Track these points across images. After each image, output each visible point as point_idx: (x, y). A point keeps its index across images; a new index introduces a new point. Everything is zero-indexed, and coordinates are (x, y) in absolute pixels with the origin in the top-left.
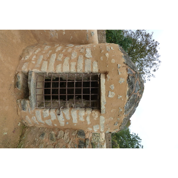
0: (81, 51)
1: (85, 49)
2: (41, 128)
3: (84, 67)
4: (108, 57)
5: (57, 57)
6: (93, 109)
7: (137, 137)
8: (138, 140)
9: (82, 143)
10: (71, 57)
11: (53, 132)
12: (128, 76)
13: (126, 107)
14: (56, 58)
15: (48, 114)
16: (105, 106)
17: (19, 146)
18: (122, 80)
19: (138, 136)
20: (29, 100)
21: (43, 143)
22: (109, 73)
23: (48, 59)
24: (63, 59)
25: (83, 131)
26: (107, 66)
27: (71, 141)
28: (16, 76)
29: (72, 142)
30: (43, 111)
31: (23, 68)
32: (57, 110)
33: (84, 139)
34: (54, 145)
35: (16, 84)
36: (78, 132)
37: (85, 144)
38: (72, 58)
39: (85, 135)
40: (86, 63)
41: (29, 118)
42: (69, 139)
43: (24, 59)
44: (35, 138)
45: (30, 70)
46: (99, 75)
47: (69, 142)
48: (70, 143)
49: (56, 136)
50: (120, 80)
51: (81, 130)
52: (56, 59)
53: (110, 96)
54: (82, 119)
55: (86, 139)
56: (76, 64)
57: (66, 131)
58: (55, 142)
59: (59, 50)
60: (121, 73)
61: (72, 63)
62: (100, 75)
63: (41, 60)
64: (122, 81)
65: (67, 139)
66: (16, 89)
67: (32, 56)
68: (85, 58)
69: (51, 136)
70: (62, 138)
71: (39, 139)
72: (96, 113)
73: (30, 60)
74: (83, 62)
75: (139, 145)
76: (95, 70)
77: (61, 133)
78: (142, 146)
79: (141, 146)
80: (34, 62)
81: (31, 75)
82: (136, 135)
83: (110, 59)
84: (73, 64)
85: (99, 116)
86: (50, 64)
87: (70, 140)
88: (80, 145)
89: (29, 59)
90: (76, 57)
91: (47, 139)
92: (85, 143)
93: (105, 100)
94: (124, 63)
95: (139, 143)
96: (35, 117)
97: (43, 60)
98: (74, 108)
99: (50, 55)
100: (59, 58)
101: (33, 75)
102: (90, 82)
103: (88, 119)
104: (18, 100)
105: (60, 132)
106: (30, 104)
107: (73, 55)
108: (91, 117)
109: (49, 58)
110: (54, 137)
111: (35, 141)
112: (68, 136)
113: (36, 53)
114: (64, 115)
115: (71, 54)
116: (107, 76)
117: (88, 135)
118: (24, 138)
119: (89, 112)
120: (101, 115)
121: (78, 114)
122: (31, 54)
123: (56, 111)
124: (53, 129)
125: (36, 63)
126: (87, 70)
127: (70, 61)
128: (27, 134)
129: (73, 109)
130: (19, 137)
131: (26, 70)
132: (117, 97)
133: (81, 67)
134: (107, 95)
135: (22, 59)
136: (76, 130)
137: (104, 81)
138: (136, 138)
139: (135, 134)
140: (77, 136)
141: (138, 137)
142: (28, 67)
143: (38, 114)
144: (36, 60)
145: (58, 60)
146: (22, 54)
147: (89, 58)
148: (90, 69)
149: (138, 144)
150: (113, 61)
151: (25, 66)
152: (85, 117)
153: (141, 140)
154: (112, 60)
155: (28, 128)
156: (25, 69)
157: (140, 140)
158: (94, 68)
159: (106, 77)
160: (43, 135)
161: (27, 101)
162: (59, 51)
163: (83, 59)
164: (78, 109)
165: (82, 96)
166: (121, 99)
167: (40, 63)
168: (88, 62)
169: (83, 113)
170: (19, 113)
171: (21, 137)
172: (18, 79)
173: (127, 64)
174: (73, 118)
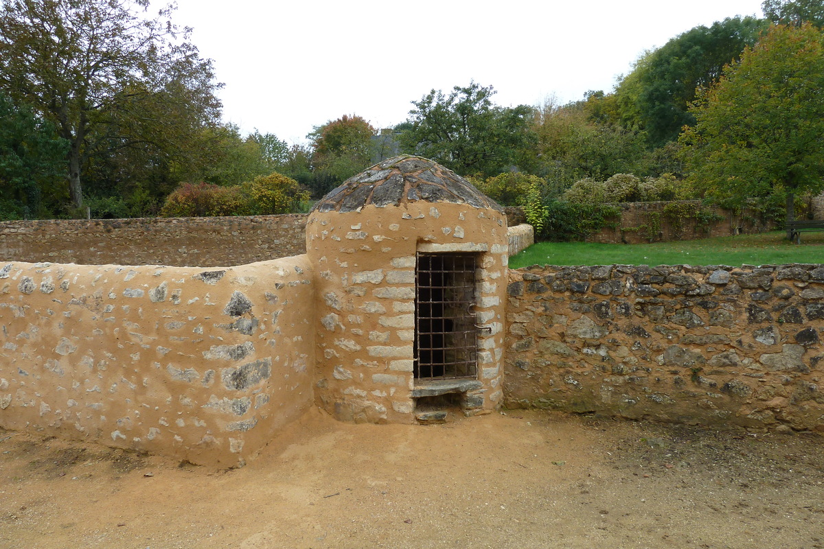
0: (361, 294)
1: (355, 284)
2: (507, 372)
3: (406, 285)
4: (384, 237)
5: (380, 343)
6: (478, 267)
7: (423, 107)
8: (434, 104)
9: (532, 286)
10: (381, 312)
11: (514, 346)
12: (423, 199)
13: (475, 205)
14: (382, 345)
15: (488, 352)
16: (477, 244)
17: (542, 407)
18: (433, 211)
19: (419, 101)
20: (465, 392)
21: (535, 362)
22: (422, 236)
23: (383, 361)
24: (384, 328)
25: (510, 286)
26: (406, 238)
27: (530, 307)
28: (422, 422)
29: (532, 305)
30: (484, 362)
31: (407, 411)
32: (482, 335)
33: (525, 283)
34: (538, 340)
35: (440, 420)
36: (511, 296)
37: (535, 281)
38: (383, 309)
39: (518, 282)
40: (396, 281)
41: (493, 394)
42: (527, 312)
43: (383, 413)
44: (527, 379)
45: (410, 395)
46: (421, 255)
47: (533, 311)
48: (534, 309)
49: (521, 337)
50: (433, 215)
51: (508, 291)
52: (385, 344)
53: (462, 236)
54: (494, 287)
55: (525, 280)
56: (398, 300)
57: (511, 320)
58: (533, 337)
59: (353, 342)
60: (420, 213)
61: (395, 310)
62: (420, 253)
63: (386, 376)
64: (435, 212)
65: (526, 315)
66: (447, 420)
67: (377, 399)
68: (384, 283)
69: (521, 348)
70: (525, 325)
71: (529, 370)
72: (488, 261)
73: (388, 401)
74: (394, 288)
75: (452, 99)
76: (411, 262)
77: (515, 329)
78: (454, 92)
79: (456, 95)
80: (392, 391)
81: (421, 391)
82: (417, 109)
83: (388, 232)
84: (397, 306)
85: (491, 255)
86: (399, 355)
87: (527, 309)
88: (536, 290)
89: (383, 404)
90: (377, 303)
91: (528, 354)
92: (532, 281)
93: (468, 244)
94: (397, 205)
95: (446, 99)
96: (492, 381)
97: (386, 371)
98: (476, 303)
99: (372, 359)
100: (381, 339)
101: (419, 387)
102: (432, 273)
103: (495, 275)
104: (466, 415)
105: (514, 332)
106: (473, 389)
107: (373, 310)
108: (490, 270)
109: (381, 360)
110: (523, 342)
111: (533, 378)
112: (521, 314)
113: (364, 394)
114: (489, 322)
115: (371, 314)
116: (426, 239)
117: (515, 276)
118: (528, 402)
119: (485, 274)
120: (490, 251)
121: (487, 295)
122: (370, 402)
123: (483, 338)
124: (507, 346)
125: (396, 385)
126: (411, 278)
127: (389, 314)
128: (518, 396)
129: (478, 305)
130: (527, 411)
131: (411, 403)
132: (461, 222)
133: (408, 289)
134: (459, 240)
135: (386, 418)
136: (508, 300)
137: (436, 245)
138: (427, 110)
139: (413, 112)
140: (520, 297)
141: (423, 102)
142: (405, 400)
143: (488, 373)
144: (386, 387)
145: (386, 339)
146: (370, 421)
147: (385, 276)
148: (410, 273)
149: (449, 103)
150: (394, 227)
151: (401, 407)
152: (492, 281)
153: (433, 92)
154: (391, 229)
155: (507, 400)
156: (407, 407)
157: (436, 95)
158: (407, 265)
159: (429, 242)
160: (519, 366)
161: (469, 394)
162: (358, 343)
163: (387, 287)
164: (477, 294)
165: (433, 287)
166: (464, 215)
167: (395, 377)
168: (392, 276)
169: (487, 286)
170: (488, 411)
171: (524, 409)
172: (430, 417)
173: (399, 200)
174: (493, 304)
